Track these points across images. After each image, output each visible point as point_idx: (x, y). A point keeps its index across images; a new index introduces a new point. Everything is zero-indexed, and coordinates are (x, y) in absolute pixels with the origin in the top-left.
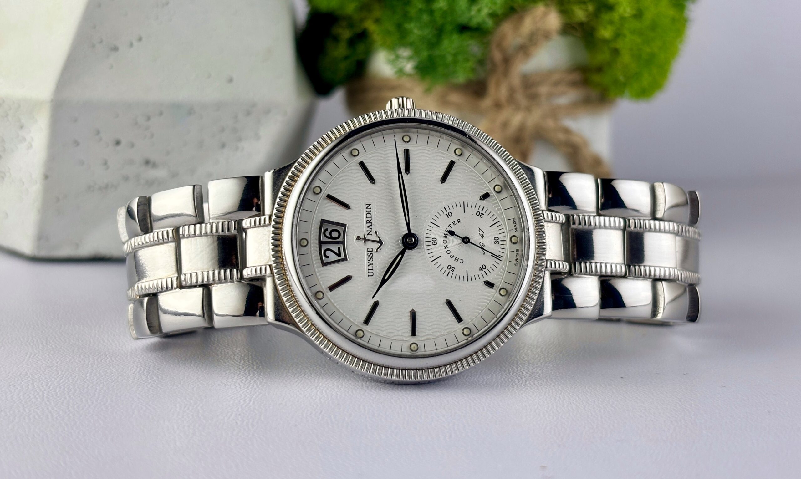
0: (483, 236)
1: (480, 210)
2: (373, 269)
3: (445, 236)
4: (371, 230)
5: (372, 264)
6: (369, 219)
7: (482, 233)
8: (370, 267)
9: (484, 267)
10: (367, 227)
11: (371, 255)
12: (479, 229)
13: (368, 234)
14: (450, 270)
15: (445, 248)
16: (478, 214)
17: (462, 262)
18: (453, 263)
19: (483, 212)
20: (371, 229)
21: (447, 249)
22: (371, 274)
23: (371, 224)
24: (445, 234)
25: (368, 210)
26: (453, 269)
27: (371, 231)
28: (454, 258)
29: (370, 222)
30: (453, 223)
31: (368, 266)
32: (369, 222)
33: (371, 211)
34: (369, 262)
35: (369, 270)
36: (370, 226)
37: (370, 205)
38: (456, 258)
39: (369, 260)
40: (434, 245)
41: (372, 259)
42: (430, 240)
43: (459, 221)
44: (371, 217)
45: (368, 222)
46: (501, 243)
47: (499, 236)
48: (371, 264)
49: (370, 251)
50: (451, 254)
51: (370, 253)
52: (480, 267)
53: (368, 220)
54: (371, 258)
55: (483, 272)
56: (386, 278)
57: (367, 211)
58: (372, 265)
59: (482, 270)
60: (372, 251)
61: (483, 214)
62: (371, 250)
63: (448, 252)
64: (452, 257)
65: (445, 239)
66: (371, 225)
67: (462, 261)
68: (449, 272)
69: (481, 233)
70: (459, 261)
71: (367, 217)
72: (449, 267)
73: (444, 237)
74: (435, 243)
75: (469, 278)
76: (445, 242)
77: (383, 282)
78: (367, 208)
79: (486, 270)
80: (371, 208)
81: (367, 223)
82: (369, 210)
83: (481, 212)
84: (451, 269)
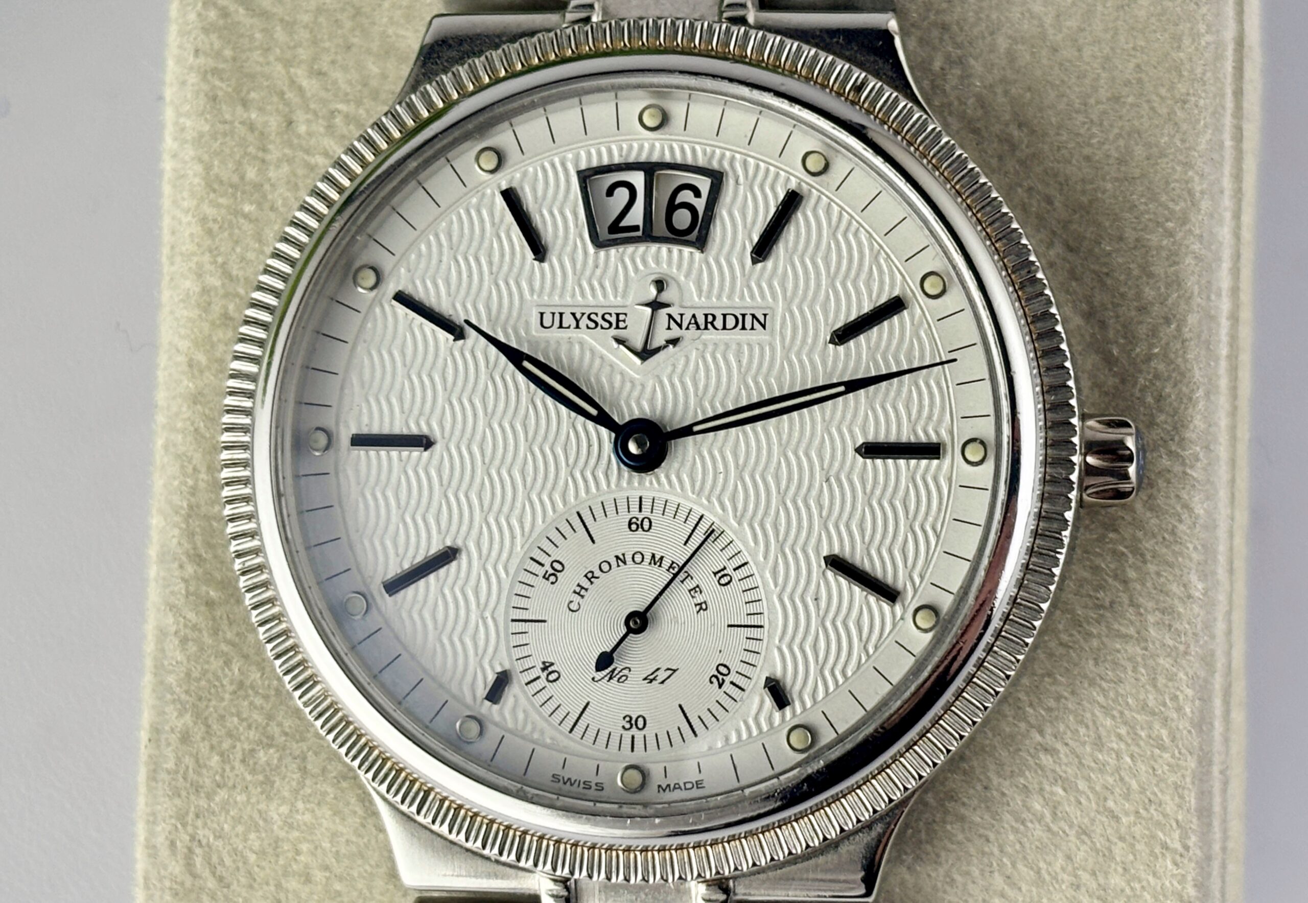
0: (650, 679)
1: (733, 677)
2: (561, 327)
3: (657, 558)
4: (685, 325)
5: (577, 327)
6: (719, 323)
7: (660, 679)
8: (568, 320)
9: (551, 678)
10: (694, 316)
11: (606, 325)
12: (675, 671)
13: (670, 316)
14: (547, 567)
15: (617, 557)
16: (722, 669)
17: (572, 606)
18: (570, 578)
19: (727, 687)
20: (687, 328)
21: (613, 562)
22: (547, 321)
23: (702, 327)
24: (662, 558)
25: (749, 319)
26: (552, 579)
27: (680, 326)
28: (585, 583)
29: (709, 326)
30: (697, 589)
31: (573, 314)
32: (709, 322)
33: (744, 328)
34: (585, 316)
35: (561, 314)
36: (696, 323)
37: (764, 326)
38: (586, 590)
39: (589, 318)
40: (630, 524)
41: (592, 325)
42: (646, 512)
43: (702, 607)
44: (724, 328)
45: (710, 319)
46: (627, 736)
47: (649, 732)
48: (577, 321)
49: (618, 321)
50: (597, 573)
51: (613, 320)
52: (552, 664)
53: (714, 317)
54: (596, 324)
55: (537, 672)
56: (526, 364)
57: (744, 316)
58: (574, 324)
59: (543, 670)
60: (617, 327)
61: (720, 686)
62: (621, 325)
63: (605, 567)
64: (591, 577)
65: (648, 558)
66: (698, 328)
67: (574, 606)
68: (542, 565)
69: (662, 675)
70: (577, 598)
71: (724, 316)
72: (557, 566)
73: (653, 556)
74: (634, 527)
75: (521, 627)
76: (638, 558)
77: (515, 356)
78: (754, 316)
79: (542, 682)
80: (752, 328)
81: (706, 316)
82: (748, 325)
83: (727, 679)
84: (551, 571)
